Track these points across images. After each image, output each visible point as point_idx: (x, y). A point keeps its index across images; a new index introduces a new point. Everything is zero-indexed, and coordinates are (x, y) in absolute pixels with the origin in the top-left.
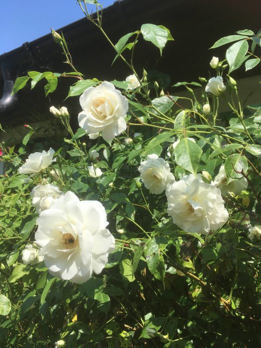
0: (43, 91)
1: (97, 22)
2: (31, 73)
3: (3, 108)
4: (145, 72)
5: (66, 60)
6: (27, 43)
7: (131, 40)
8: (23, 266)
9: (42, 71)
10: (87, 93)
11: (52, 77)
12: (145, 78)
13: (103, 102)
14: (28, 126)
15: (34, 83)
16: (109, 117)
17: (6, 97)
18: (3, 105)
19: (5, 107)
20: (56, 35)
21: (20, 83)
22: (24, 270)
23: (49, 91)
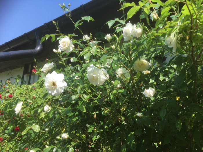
0: (51, 41)
1: (69, 16)
2: (46, 35)
3: (36, 52)
4: (91, 34)
5: (57, 30)
6: (46, 23)
7: (80, 22)
8: (44, 113)
9: (49, 34)
10: (61, 40)
11: (53, 36)
12: (91, 36)
13: (65, 42)
14: (48, 59)
15: (47, 38)
16: (67, 46)
17: (38, 47)
18: (36, 51)
19: (37, 51)
20: (54, 22)
21: (43, 39)
22: (45, 114)
23: (53, 41)
